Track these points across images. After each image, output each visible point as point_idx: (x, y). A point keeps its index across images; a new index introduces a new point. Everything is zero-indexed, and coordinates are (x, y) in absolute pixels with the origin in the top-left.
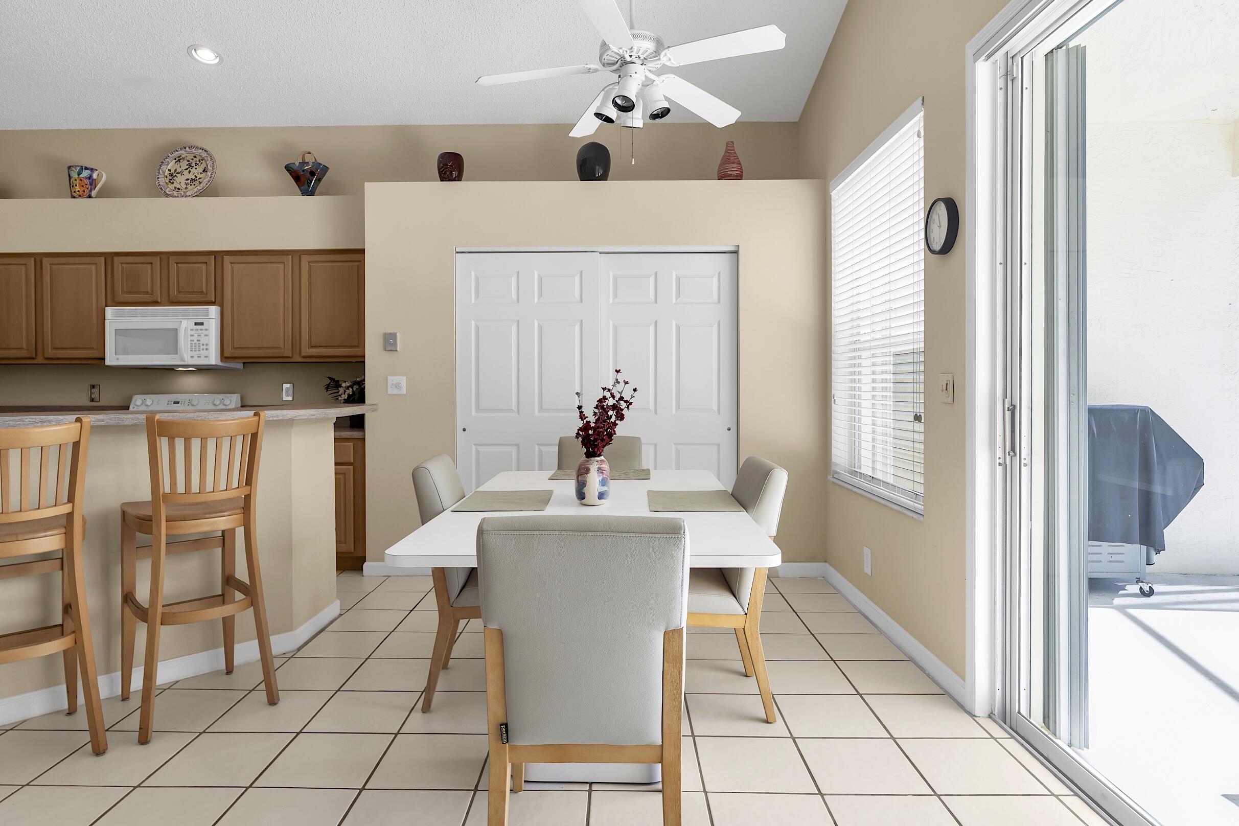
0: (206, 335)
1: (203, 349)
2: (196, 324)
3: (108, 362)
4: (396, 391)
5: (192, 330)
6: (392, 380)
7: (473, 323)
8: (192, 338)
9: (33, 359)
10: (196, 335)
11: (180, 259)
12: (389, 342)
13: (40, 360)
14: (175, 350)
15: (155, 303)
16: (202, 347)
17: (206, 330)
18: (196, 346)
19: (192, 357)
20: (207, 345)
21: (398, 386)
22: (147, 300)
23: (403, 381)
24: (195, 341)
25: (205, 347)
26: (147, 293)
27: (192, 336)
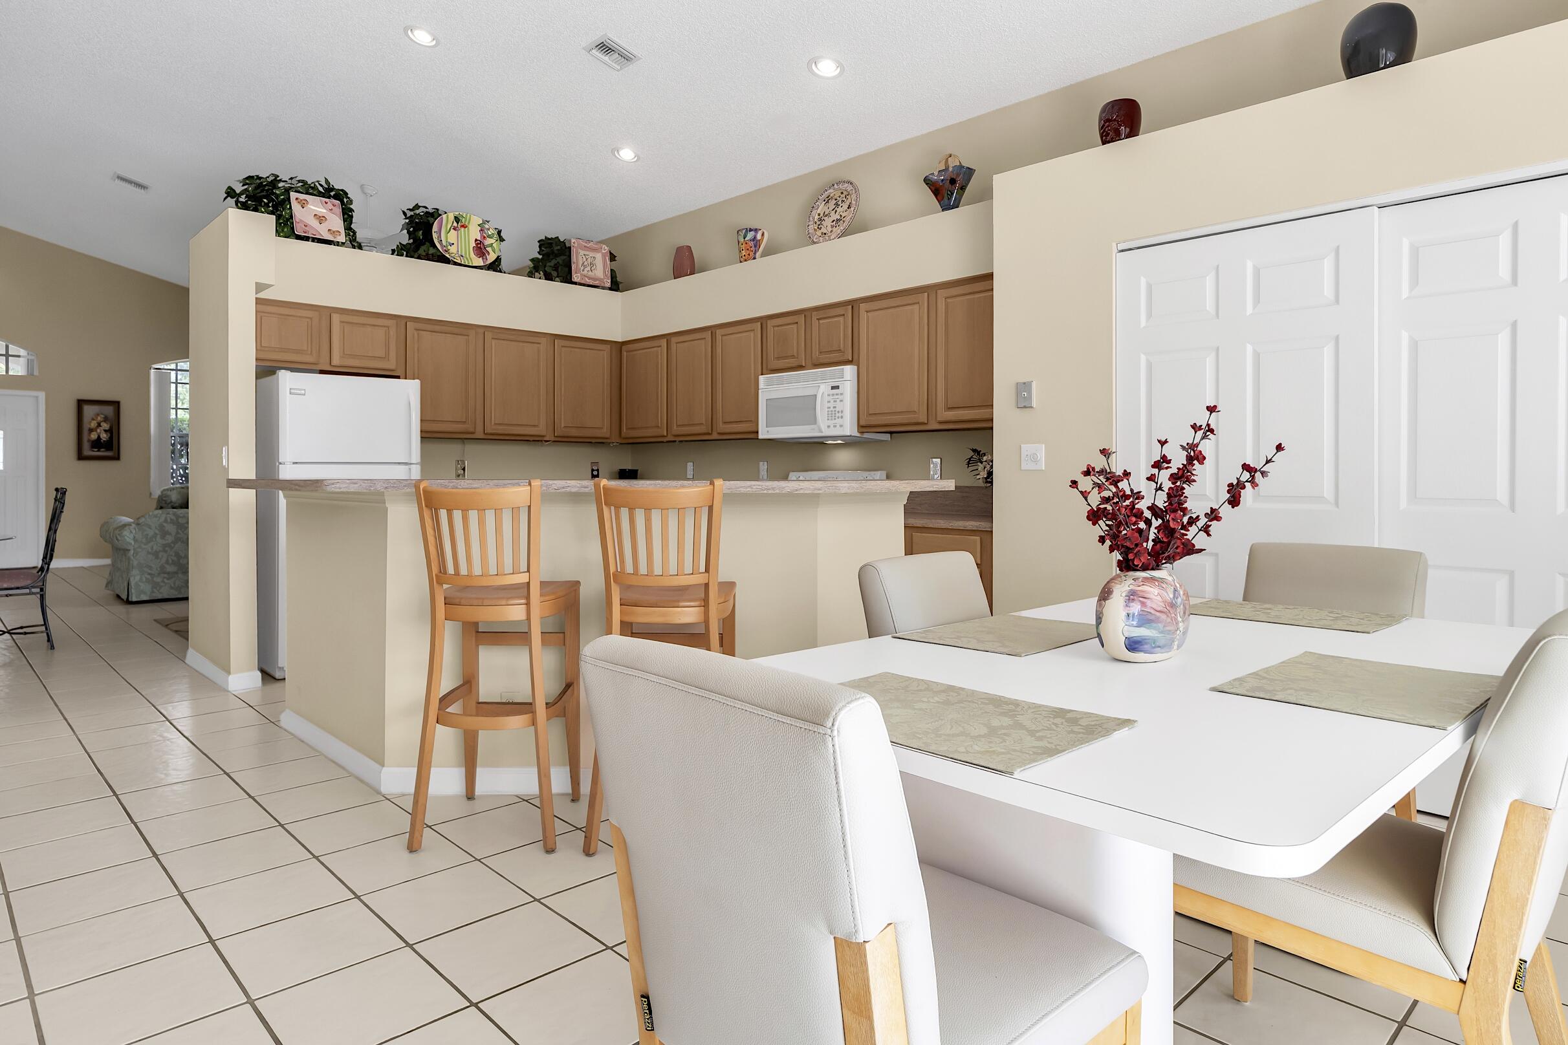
0: (841, 401)
1: (838, 418)
2: (833, 388)
3: (761, 437)
4: (1031, 466)
5: (829, 395)
6: (1027, 449)
7: (1143, 358)
8: (829, 405)
9: (708, 434)
10: (832, 401)
11: (821, 314)
12: (1023, 396)
13: (715, 436)
14: (814, 421)
15: (800, 367)
16: (837, 415)
17: (842, 394)
18: (834, 414)
19: (829, 427)
20: (842, 412)
21: (1034, 459)
22: (794, 365)
23: (1041, 451)
24: (832, 409)
25: (840, 415)
26: (793, 356)
27: (829, 402)
